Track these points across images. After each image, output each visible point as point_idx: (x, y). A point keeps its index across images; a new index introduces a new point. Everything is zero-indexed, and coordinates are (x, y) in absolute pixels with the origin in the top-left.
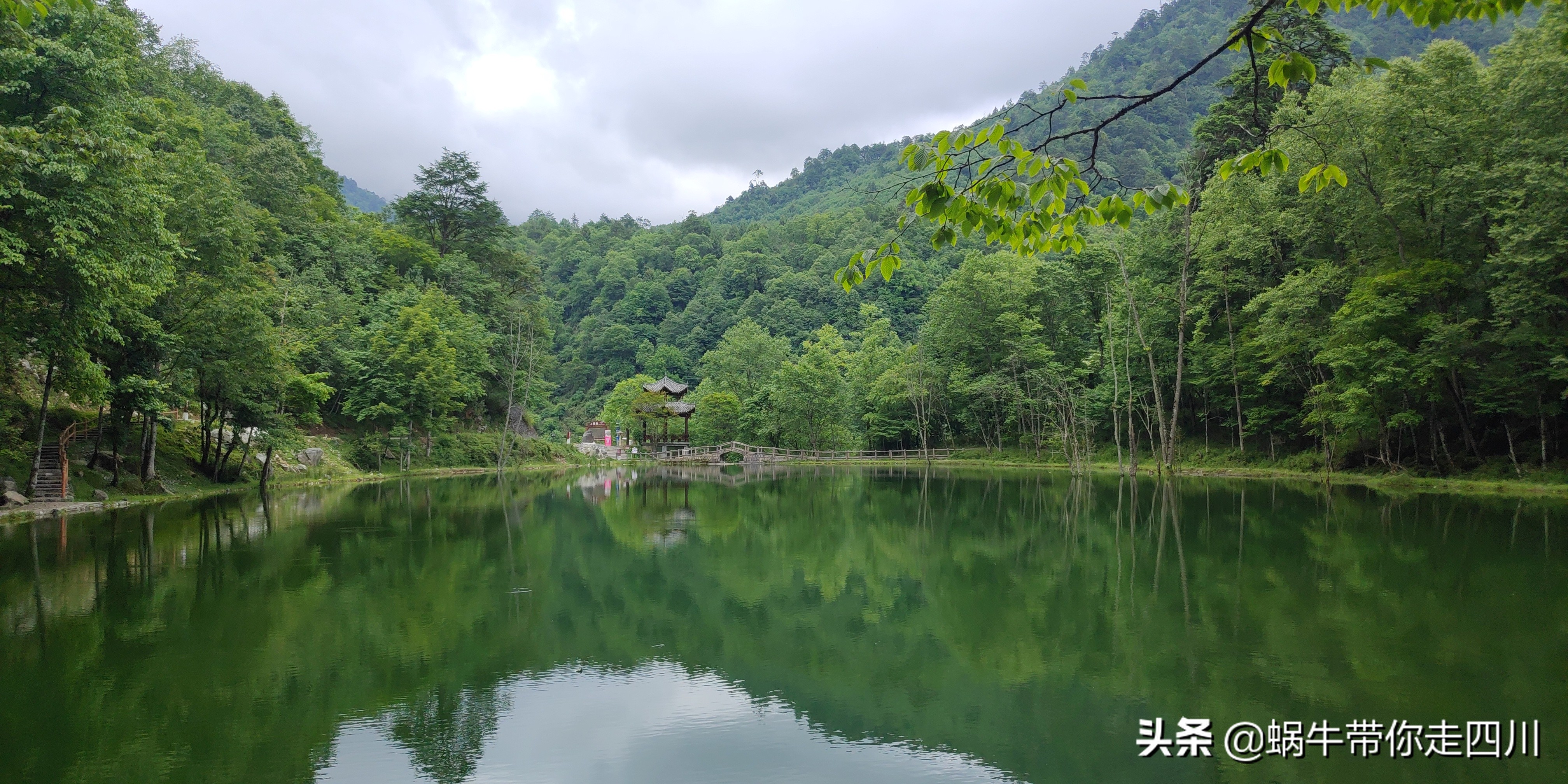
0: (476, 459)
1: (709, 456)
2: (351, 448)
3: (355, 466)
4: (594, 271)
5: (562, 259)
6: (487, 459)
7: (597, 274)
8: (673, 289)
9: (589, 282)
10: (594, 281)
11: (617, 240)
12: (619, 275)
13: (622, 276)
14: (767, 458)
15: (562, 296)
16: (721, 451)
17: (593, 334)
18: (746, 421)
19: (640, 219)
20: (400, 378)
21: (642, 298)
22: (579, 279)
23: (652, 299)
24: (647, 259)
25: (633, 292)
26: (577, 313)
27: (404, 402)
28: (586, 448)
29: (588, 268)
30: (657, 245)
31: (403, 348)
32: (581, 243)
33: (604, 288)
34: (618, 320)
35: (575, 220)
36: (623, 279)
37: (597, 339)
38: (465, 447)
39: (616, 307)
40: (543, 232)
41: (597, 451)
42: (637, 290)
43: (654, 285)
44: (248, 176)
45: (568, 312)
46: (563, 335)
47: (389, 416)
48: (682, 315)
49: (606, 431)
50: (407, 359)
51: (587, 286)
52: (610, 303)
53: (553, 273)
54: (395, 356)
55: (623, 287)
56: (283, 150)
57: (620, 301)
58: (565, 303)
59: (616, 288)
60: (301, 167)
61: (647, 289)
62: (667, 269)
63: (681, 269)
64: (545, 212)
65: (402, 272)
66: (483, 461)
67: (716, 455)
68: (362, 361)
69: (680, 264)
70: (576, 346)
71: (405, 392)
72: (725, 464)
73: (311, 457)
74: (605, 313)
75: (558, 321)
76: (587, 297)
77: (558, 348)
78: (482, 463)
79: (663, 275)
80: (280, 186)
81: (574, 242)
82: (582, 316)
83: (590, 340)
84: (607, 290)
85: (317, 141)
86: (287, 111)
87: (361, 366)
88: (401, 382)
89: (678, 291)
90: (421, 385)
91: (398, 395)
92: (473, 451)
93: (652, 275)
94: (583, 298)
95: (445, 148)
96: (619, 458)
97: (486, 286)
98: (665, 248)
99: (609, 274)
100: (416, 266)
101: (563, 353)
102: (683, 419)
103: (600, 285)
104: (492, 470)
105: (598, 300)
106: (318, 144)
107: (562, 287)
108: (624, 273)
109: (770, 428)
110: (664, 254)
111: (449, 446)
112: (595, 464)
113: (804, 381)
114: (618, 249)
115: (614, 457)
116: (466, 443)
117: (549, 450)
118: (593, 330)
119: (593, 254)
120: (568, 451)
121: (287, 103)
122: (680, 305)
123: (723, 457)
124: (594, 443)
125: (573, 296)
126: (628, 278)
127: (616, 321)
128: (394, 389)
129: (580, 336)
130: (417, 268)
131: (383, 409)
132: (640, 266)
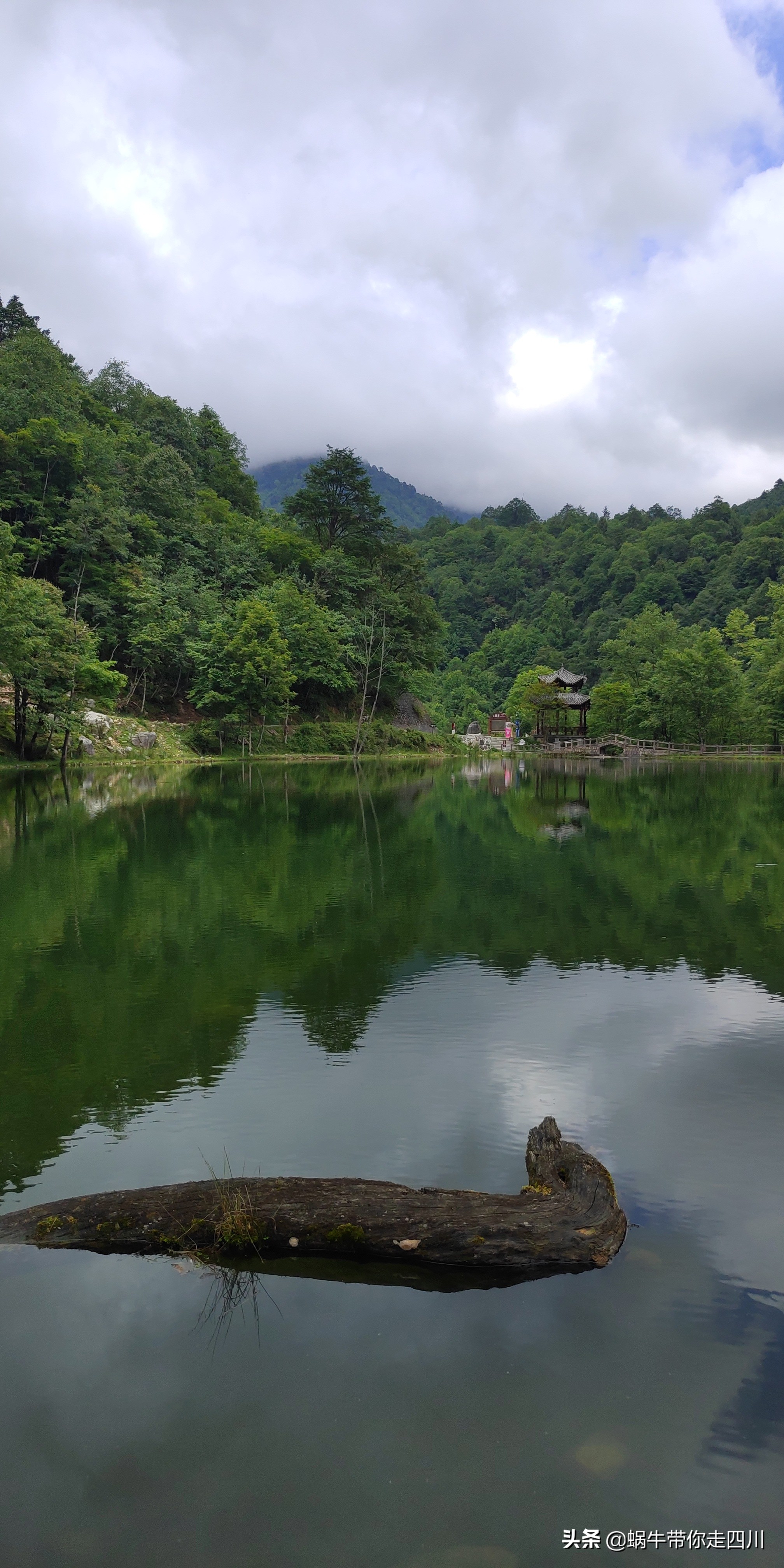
0: (336, 747)
1: (589, 749)
2: (190, 734)
3: (193, 749)
4: (607, 565)
5: (578, 553)
6: (347, 747)
7: (609, 568)
8: (685, 580)
9: (601, 576)
10: (606, 574)
11: (634, 531)
12: (630, 568)
13: (634, 568)
14: (647, 752)
15: (575, 591)
16: (601, 745)
17: (599, 629)
18: (633, 712)
19: (670, 509)
20: (234, 668)
21: (651, 590)
22: (591, 573)
23: (662, 590)
24: (661, 549)
25: (643, 585)
26: (589, 608)
27: (237, 691)
28: (469, 739)
29: (600, 562)
30: (672, 534)
31: (238, 639)
32: (596, 536)
33: (614, 582)
34: (626, 613)
35: (606, 513)
36: (633, 571)
37: (602, 634)
38: (326, 735)
39: (625, 601)
40: (563, 527)
41: (482, 742)
42: (647, 582)
43: (664, 577)
44: (137, 483)
45: (578, 609)
46: (572, 631)
47: (221, 703)
48: (691, 608)
49: (507, 723)
50: (241, 650)
51: (598, 580)
52: (620, 597)
53: (569, 568)
54: (229, 648)
55: (633, 579)
56: (169, 458)
57: (630, 594)
58: (577, 598)
59: (627, 580)
60: (187, 472)
61: (656, 581)
62: (682, 559)
63: (695, 558)
64: (576, 506)
65: (277, 570)
66: (343, 749)
67: (596, 749)
68: (204, 652)
69: (695, 553)
70: (584, 642)
71: (237, 680)
72: (603, 757)
73: (142, 740)
74: (614, 607)
75: (568, 617)
76: (599, 589)
77: (568, 644)
78: (342, 751)
79: (676, 565)
80: (163, 492)
81: (590, 536)
82: (592, 611)
83: (597, 635)
84: (618, 583)
85: (242, 447)
86: (217, 422)
87: (201, 657)
88: (235, 672)
89: (691, 582)
90: (249, 674)
91: (231, 684)
92: (333, 739)
93: (663, 565)
94: (595, 592)
95: (328, 446)
96: (505, 749)
97: (366, 581)
98: (680, 537)
99: (621, 567)
100: (294, 563)
101: (570, 650)
102: (578, 712)
103: (612, 578)
104: (349, 758)
105: (608, 594)
106: (243, 450)
107: (576, 582)
108: (635, 565)
109: (653, 721)
110: (679, 543)
111: (309, 734)
112: (476, 755)
113: (687, 670)
114: (633, 541)
115: (499, 748)
116: (328, 732)
117: (423, 739)
118: (600, 625)
119: (608, 546)
120: (448, 741)
121: (218, 413)
122: (691, 596)
123: (603, 750)
124: (480, 735)
125: (585, 591)
126: (639, 570)
127: (623, 615)
128: (228, 678)
129: (587, 631)
130: (295, 564)
131: (213, 696)
132: (653, 558)
